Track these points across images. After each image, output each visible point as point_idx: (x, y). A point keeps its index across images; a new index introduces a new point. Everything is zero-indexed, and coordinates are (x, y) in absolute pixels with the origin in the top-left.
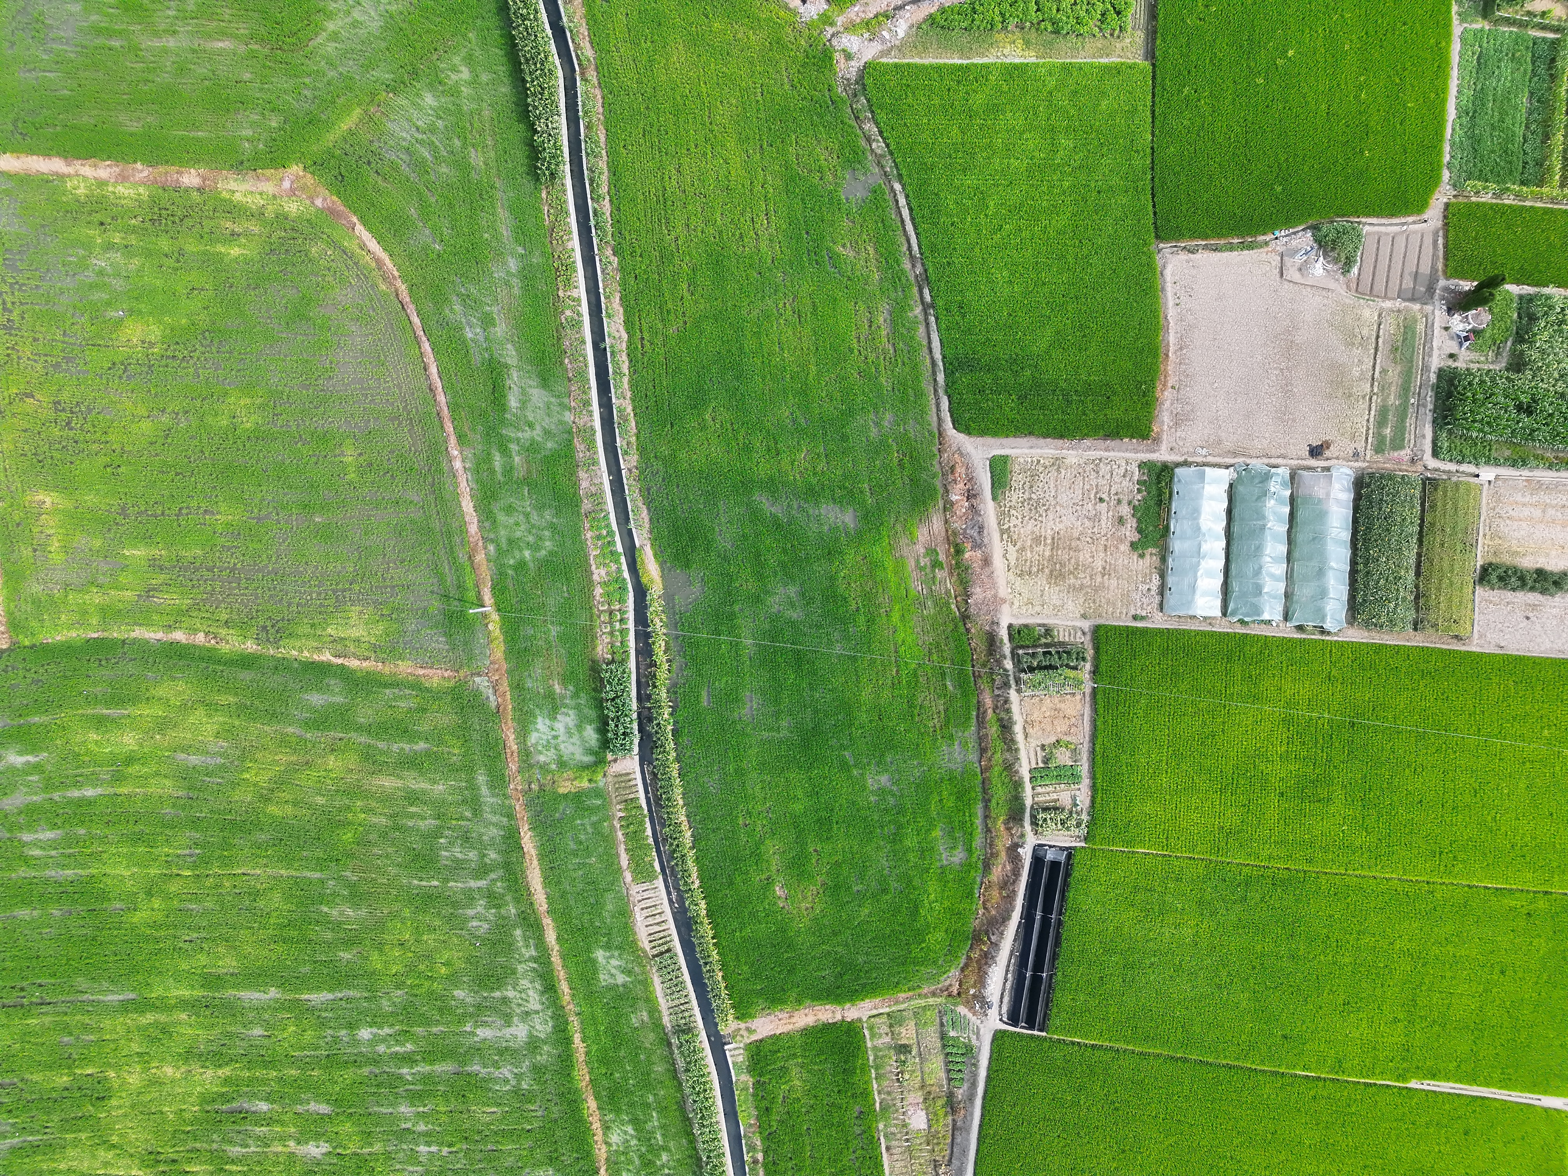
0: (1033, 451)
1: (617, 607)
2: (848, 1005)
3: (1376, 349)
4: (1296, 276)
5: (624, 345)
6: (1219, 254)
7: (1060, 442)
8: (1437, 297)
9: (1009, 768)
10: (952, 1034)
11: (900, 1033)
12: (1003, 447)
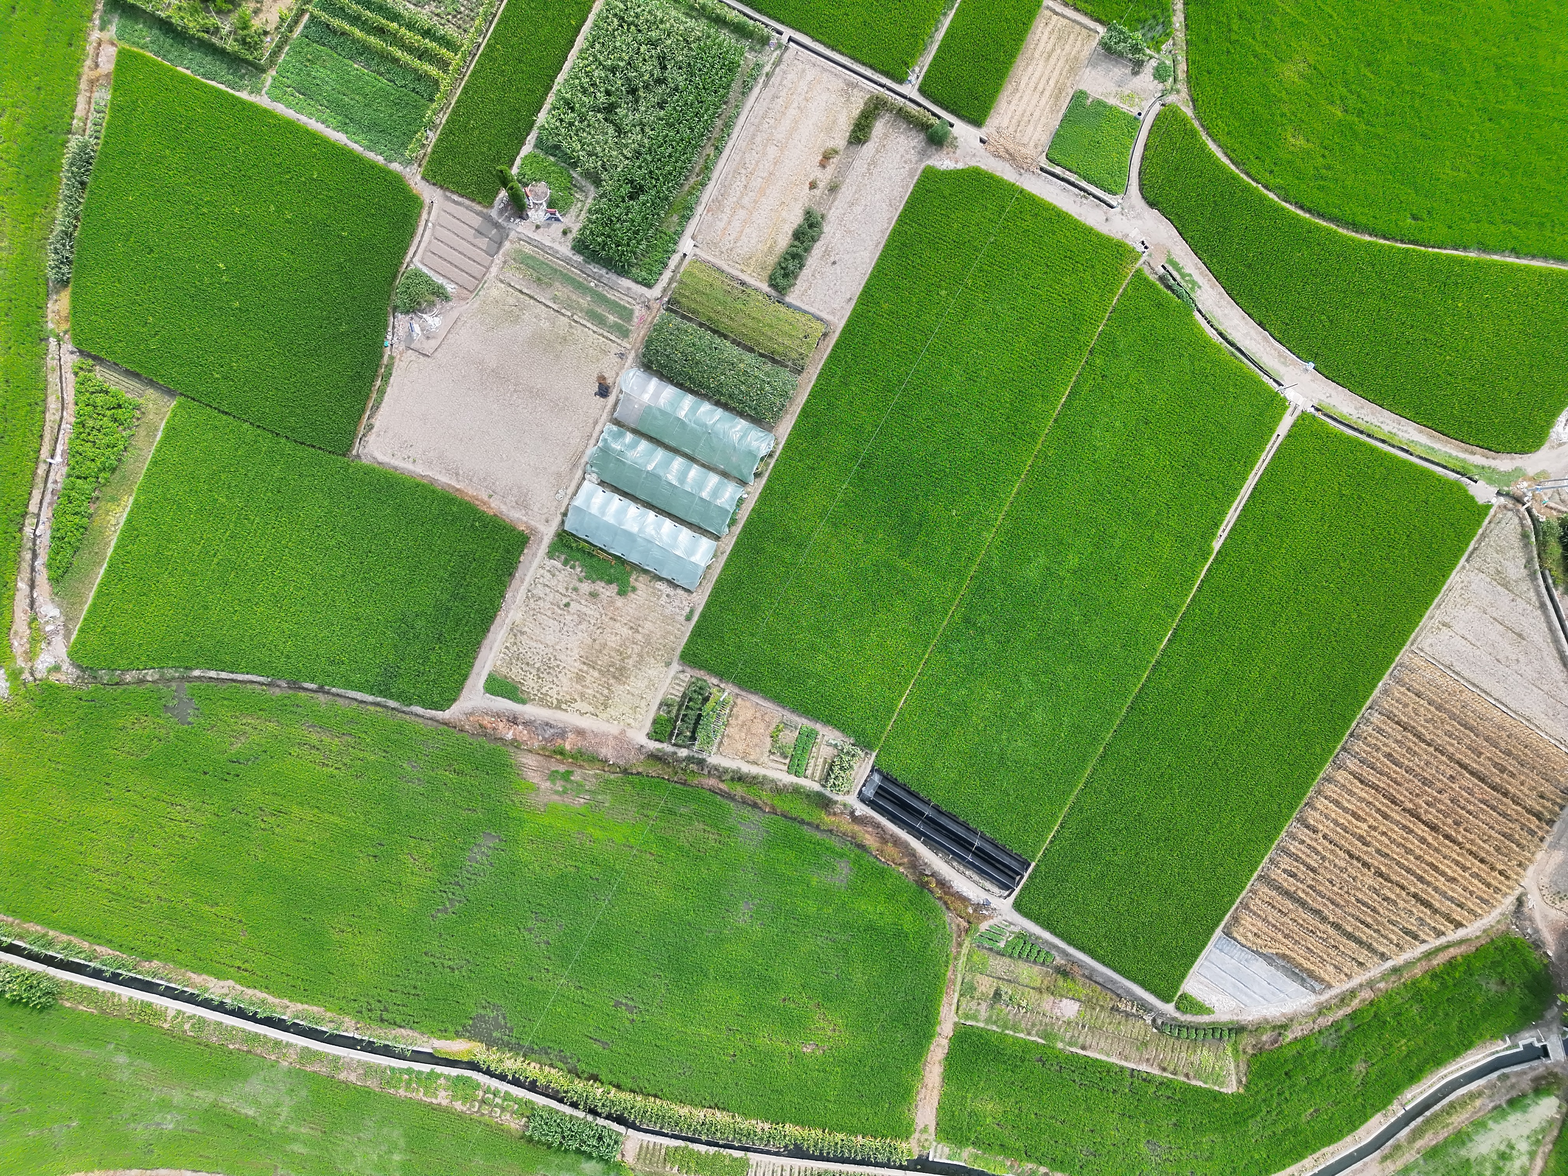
0: (494, 650)
1: (481, 1093)
2: (938, 1029)
3: (531, 297)
4: (433, 343)
5: (238, 987)
6: (383, 405)
7: (498, 620)
8: (505, 224)
9: (778, 790)
10: (1002, 945)
11: (983, 994)
12: (479, 674)
